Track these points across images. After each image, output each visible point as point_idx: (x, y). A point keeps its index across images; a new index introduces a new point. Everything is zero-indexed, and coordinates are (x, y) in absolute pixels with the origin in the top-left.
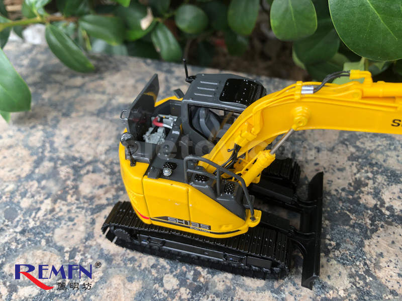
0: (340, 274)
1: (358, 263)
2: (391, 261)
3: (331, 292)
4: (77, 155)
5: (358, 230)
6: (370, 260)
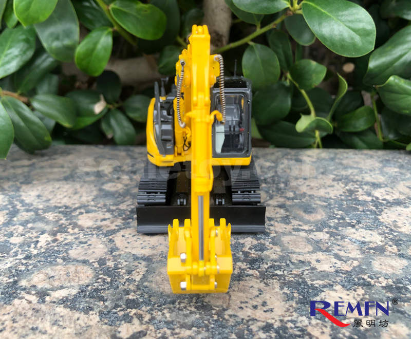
0: (371, 235)
1: (381, 228)
2: (405, 223)
3: (372, 244)
4: (59, 205)
5: (368, 213)
6: (388, 225)
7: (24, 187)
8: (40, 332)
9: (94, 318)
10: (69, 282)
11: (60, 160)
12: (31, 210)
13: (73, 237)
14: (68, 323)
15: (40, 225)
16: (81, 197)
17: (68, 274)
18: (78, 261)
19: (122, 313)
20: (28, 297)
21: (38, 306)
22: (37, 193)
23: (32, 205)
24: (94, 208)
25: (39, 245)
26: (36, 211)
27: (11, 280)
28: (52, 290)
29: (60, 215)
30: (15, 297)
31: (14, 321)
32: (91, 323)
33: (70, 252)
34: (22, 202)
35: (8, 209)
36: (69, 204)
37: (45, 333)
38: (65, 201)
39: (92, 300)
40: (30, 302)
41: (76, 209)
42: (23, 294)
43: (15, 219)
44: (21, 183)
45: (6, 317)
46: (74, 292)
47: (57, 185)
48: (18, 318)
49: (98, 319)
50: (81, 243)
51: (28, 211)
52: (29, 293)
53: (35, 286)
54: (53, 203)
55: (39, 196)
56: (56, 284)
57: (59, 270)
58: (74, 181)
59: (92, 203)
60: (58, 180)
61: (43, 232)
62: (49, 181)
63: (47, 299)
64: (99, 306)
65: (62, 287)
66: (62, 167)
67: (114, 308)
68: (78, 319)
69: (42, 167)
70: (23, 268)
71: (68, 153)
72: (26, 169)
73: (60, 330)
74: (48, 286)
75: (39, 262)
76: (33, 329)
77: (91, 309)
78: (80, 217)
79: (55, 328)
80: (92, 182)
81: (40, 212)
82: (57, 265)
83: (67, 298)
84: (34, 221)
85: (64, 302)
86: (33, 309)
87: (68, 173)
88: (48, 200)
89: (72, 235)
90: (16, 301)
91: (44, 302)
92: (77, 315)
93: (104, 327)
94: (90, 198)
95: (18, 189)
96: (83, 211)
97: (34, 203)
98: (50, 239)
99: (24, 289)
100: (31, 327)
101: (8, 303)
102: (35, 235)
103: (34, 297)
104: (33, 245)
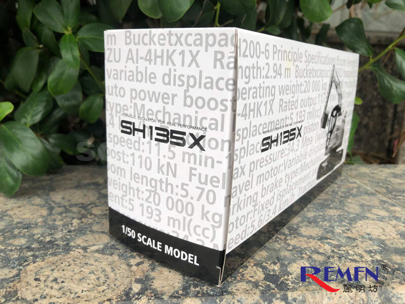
7: (51, 193)
8: (90, 265)
9: (116, 258)
10: (97, 242)
11: (68, 176)
12: (61, 207)
13: (92, 220)
14: (103, 260)
15: (70, 214)
16: (89, 198)
17: (95, 239)
18: (99, 232)
19: (129, 255)
20: (77, 250)
21: (84, 254)
22: (62, 196)
23: (61, 203)
24: (99, 204)
25: (74, 225)
26: (65, 207)
27: (65, 243)
28: (90, 246)
29: (80, 208)
30: (70, 251)
31: (74, 261)
32: (115, 260)
33: (93, 227)
34: (54, 202)
35: (46, 206)
36: (83, 202)
37: (93, 265)
38: (80, 201)
39: (112, 250)
40: (79, 252)
41: (88, 205)
42: (74, 249)
43: (53, 212)
44: (49, 191)
45: (69, 260)
46: (102, 246)
47: (72, 191)
48: (76, 260)
49: (118, 258)
50: (97, 223)
51: (59, 207)
52: (77, 248)
53: (79, 245)
54: (73, 201)
55: (63, 198)
56: (90, 243)
57: (89, 237)
58: (82, 188)
59: (97, 201)
60: (72, 188)
61: (73, 218)
62: (66, 189)
63: (88, 250)
64: (116, 252)
65: (94, 245)
66: (71, 180)
67: (125, 252)
68: (108, 258)
69: (58, 181)
70: (69, 237)
71: (73, 171)
72: (48, 182)
73: (100, 263)
74: (86, 245)
75: (77, 233)
76: (85, 264)
77: (113, 254)
78: (93, 209)
79: (97, 263)
80: (93, 189)
81: (67, 207)
82: (88, 234)
83: (99, 250)
84: (66, 212)
85: (97, 251)
86: (83, 255)
87: (76, 184)
88: (70, 201)
89: (91, 219)
90: (71, 252)
91: (87, 252)
92: (106, 257)
93: (122, 261)
94: (95, 198)
95: (48, 195)
96: (93, 206)
97: (62, 202)
98: (79, 222)
99: (74, 247)
100: (84, 263)
101: (68, 253)
102: (69, 220)
103: (81, 250)
104: (70, 225)
